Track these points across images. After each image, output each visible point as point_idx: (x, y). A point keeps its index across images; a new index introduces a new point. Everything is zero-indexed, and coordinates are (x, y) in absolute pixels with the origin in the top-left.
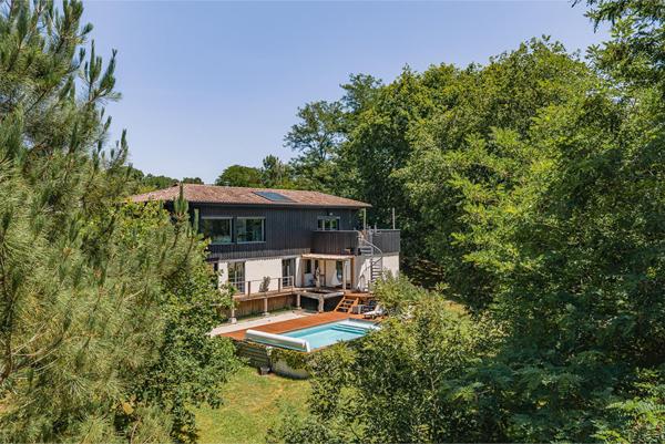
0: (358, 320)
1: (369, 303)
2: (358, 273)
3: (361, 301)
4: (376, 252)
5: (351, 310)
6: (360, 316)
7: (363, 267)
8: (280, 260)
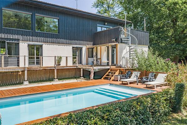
0: (116, 85)
1: (126, 73)
2: (121, 55)
3: (121, 72)
4: (133, 42)
5: (113, 78)
6: (119, 83)
7: (125, 51)
8: (71, 47)
